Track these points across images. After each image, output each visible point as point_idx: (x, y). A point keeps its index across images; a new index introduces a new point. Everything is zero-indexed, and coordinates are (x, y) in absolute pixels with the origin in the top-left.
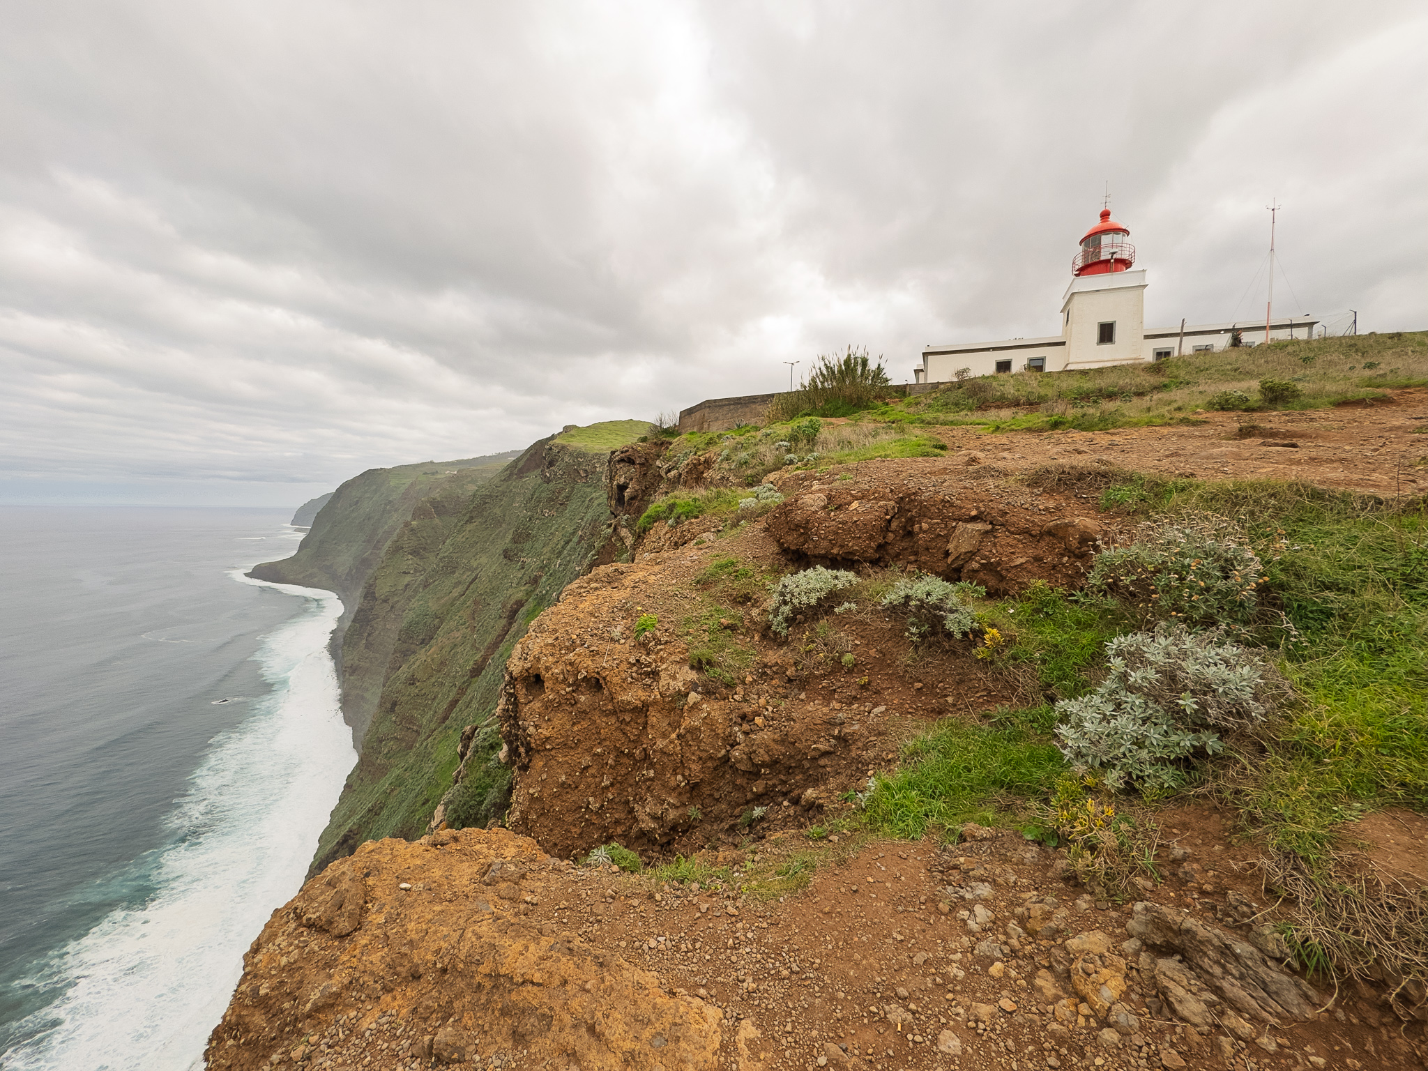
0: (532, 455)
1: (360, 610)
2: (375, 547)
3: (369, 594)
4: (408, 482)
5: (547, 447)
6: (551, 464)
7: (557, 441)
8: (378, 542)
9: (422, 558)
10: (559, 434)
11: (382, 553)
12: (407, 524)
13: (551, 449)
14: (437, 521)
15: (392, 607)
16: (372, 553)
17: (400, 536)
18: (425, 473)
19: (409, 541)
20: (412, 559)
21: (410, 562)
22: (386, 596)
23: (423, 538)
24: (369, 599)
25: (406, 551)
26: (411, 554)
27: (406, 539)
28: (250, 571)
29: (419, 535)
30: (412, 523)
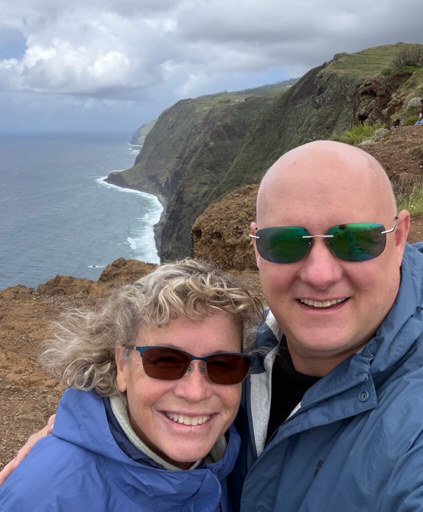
0: (305, 83)
1: (173, 211)
2: (184, 163)
3: (179, 200)
4: (207, 108)
5: (318, 75)
6: (321, 91)
7: (328, 69)
8: (186, 158)
9: (216, 173)
10: (330, 63)
11: (189, 167)
12: (206, 145)
13: (321, 77)
14: (228, 142)
15: (195, 210)
16: (182, 167)
17: (202, 154)
18: (221, 102)
19: (208, 158)
20: (209, 173)
21: (208, 175)
22: (191, 201)
23: (218, 155)
24: (179, 202)
25: (205, 167)
26: (209, 169)
27: (205, 156)
28: (106, 177)
29: (215, 153)
30: (210, 143)
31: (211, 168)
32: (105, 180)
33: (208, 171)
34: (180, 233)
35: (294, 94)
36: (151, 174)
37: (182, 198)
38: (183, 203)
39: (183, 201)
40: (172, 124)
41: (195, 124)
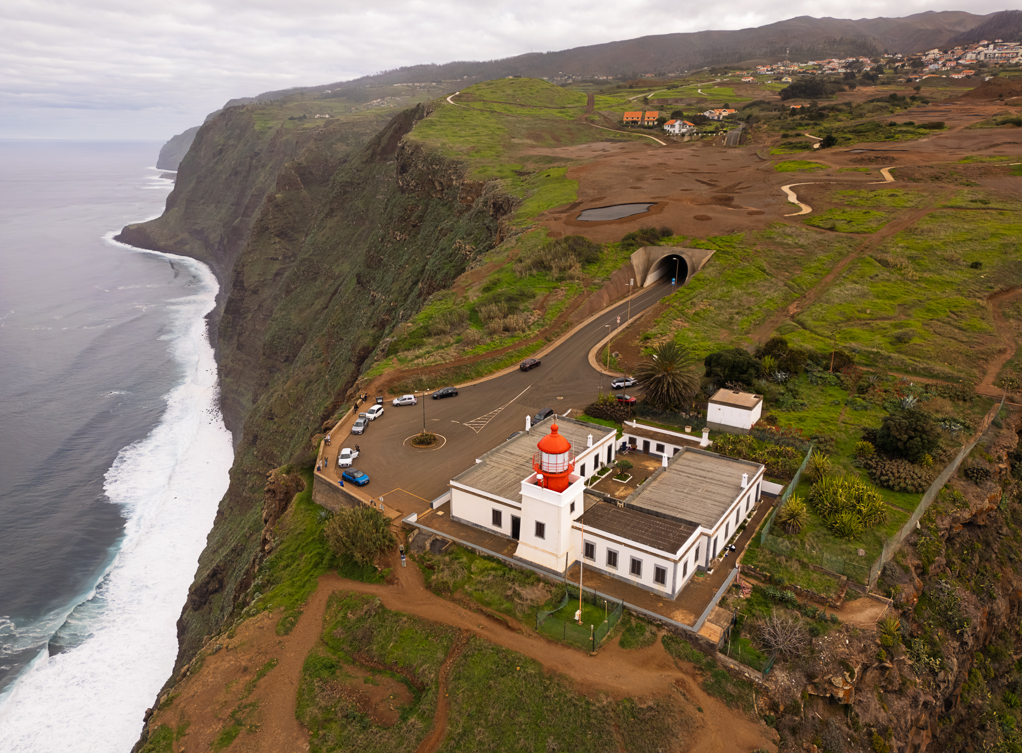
1: (231, 300)
2: (245, 214)
3: (238, 282)
5: (400, 144)
6: (404, 169)
9: (290, 241)
11: (252, 225)
12: (271, 198)
13: (403, 148)
14: (304, 192)
16: (241, 221)
17: (265, 214)
18: (292, 119)
19: (274, 220)
20: (279, 242)
21: (278, 246)
22: (256, 287)
23: (290, 214)
24: (238, 287)
25: (272, 233)
26: (278, 236)
27: (271, 217)
28: (119, 233)
29: (285, 212)
30: (277, 196)
31: (282, 234)
32: (117, 238)
33: (277, 240)
34: (241, 339)
35: (383, 144)
36: (194, 227)
37: (242, 282)
38: (244, 289)
39: (244, 286)
40: (220, 147)
41: (256, 150)
